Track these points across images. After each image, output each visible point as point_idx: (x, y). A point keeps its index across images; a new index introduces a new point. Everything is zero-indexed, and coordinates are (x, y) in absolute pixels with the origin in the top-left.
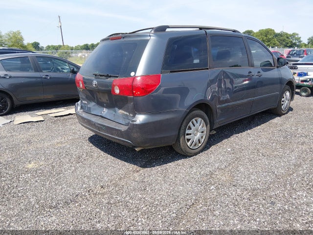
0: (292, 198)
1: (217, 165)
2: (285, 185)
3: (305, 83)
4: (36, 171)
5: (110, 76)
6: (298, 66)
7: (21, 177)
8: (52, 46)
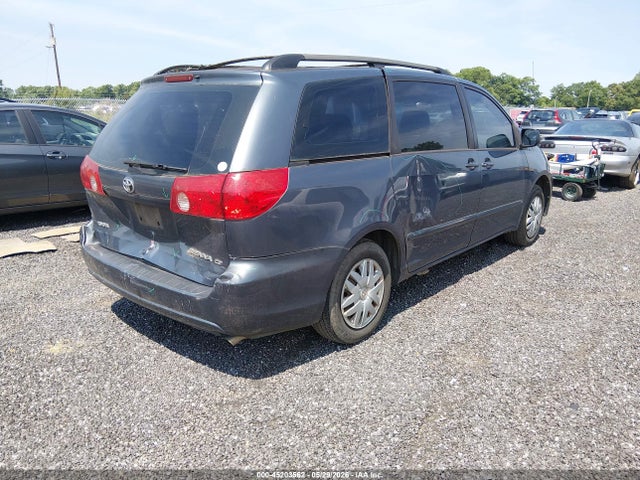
0: (606, 395)
1: (449, 336)
2: (586, 371)
3: (572, 176)
4: (73, 361)
5: (167, 169)
6: (556, 142)
7: (41, 374)
8: (31, 88)
